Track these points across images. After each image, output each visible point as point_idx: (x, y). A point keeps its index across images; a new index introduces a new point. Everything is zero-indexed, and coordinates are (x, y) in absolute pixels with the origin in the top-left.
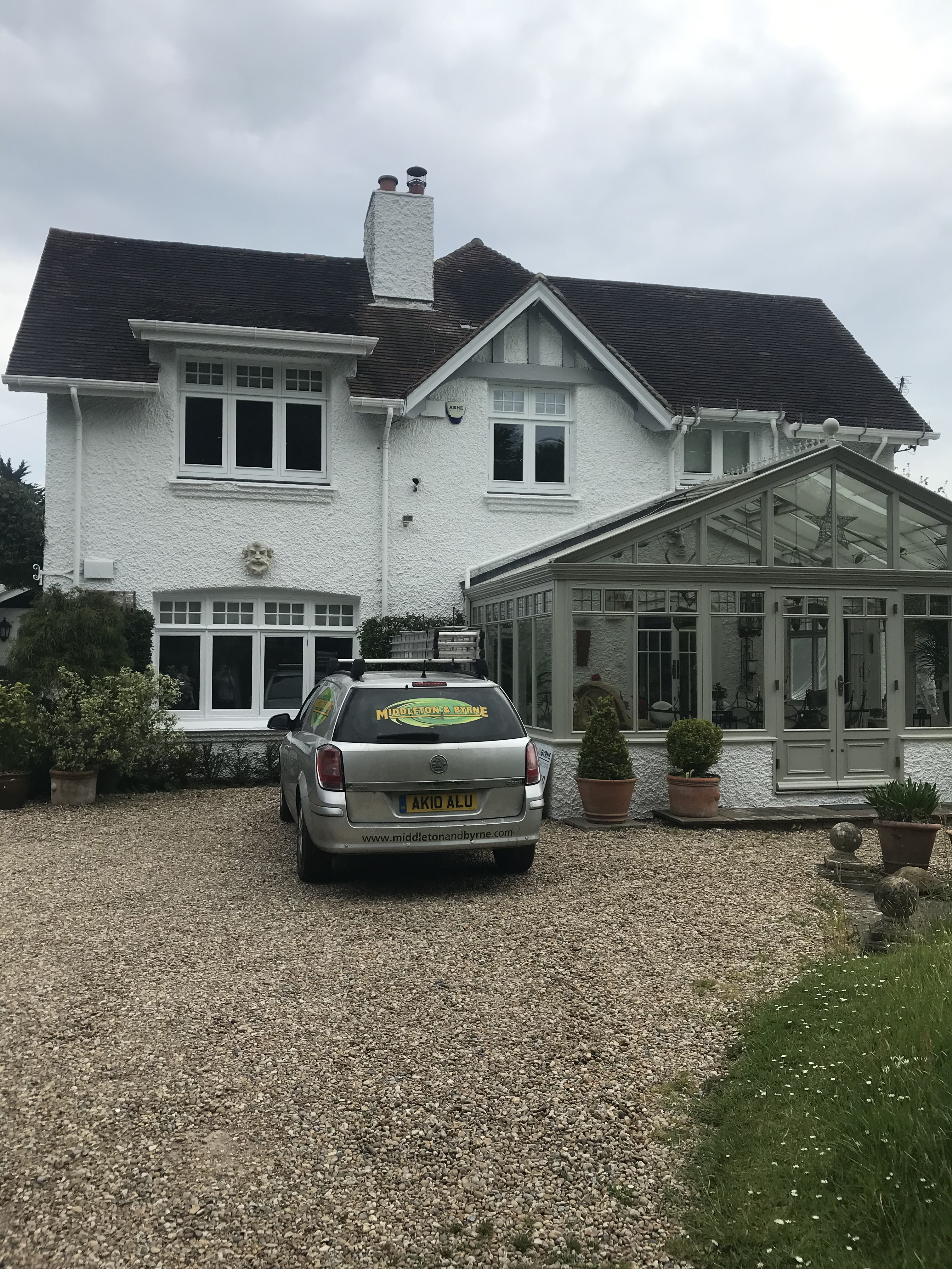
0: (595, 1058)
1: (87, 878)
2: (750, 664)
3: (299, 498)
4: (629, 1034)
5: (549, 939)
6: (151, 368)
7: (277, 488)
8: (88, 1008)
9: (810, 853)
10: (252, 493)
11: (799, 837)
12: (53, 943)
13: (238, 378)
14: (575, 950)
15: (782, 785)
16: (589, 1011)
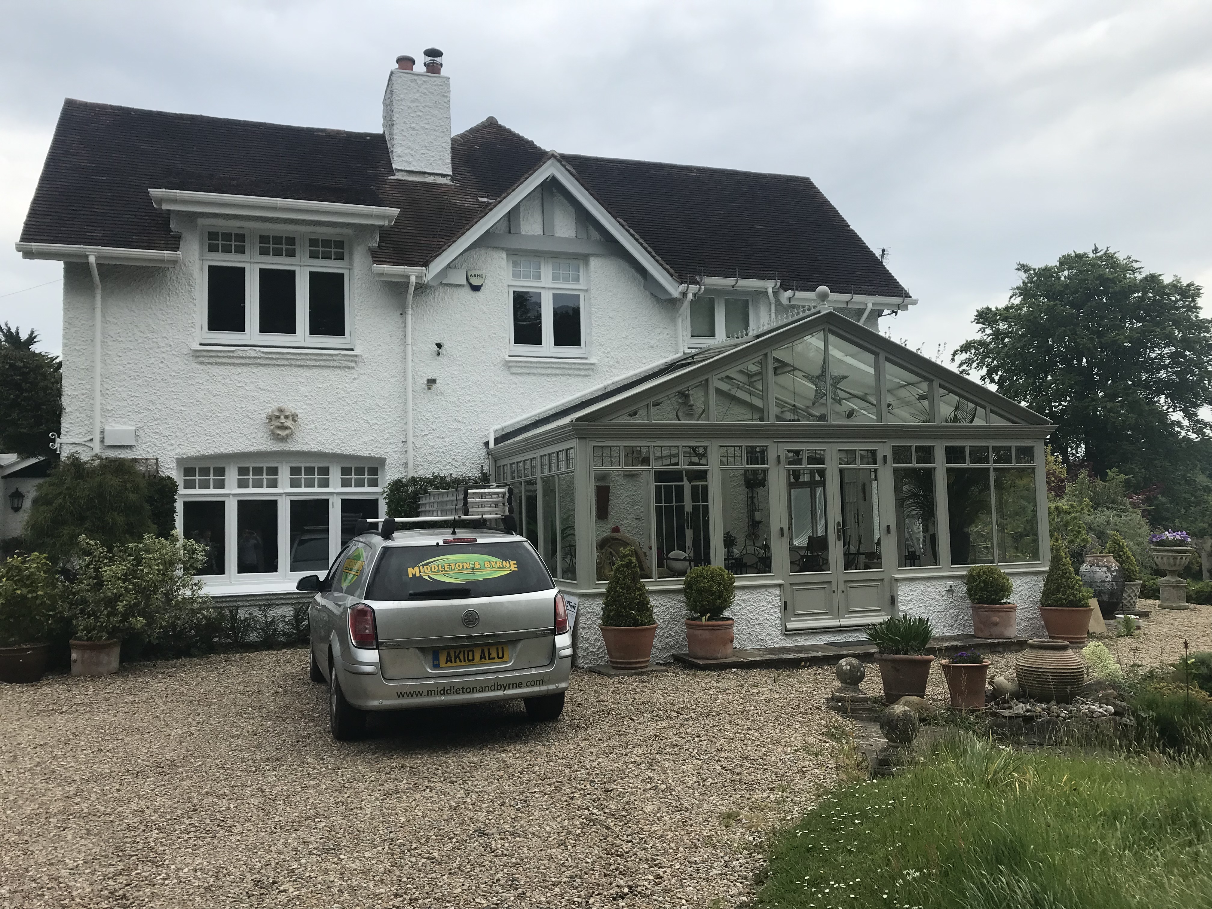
0: (632, 892)
1: (113, 748)
2: (756, 513)
3: (322, 363)
4: (662, 867)
5: (582, 782)
6: (173, 237)
7: (301, 354)
8: (122, 879)
9: (818, 688)
10: (275, 359)
11: (807, 673)
12: (81, 815)
13: (260, 247)
14: (607, 791)
15: (790, 626)
16: (624, 848)
